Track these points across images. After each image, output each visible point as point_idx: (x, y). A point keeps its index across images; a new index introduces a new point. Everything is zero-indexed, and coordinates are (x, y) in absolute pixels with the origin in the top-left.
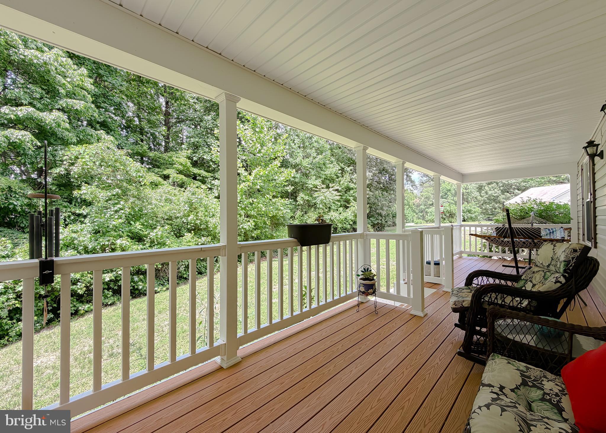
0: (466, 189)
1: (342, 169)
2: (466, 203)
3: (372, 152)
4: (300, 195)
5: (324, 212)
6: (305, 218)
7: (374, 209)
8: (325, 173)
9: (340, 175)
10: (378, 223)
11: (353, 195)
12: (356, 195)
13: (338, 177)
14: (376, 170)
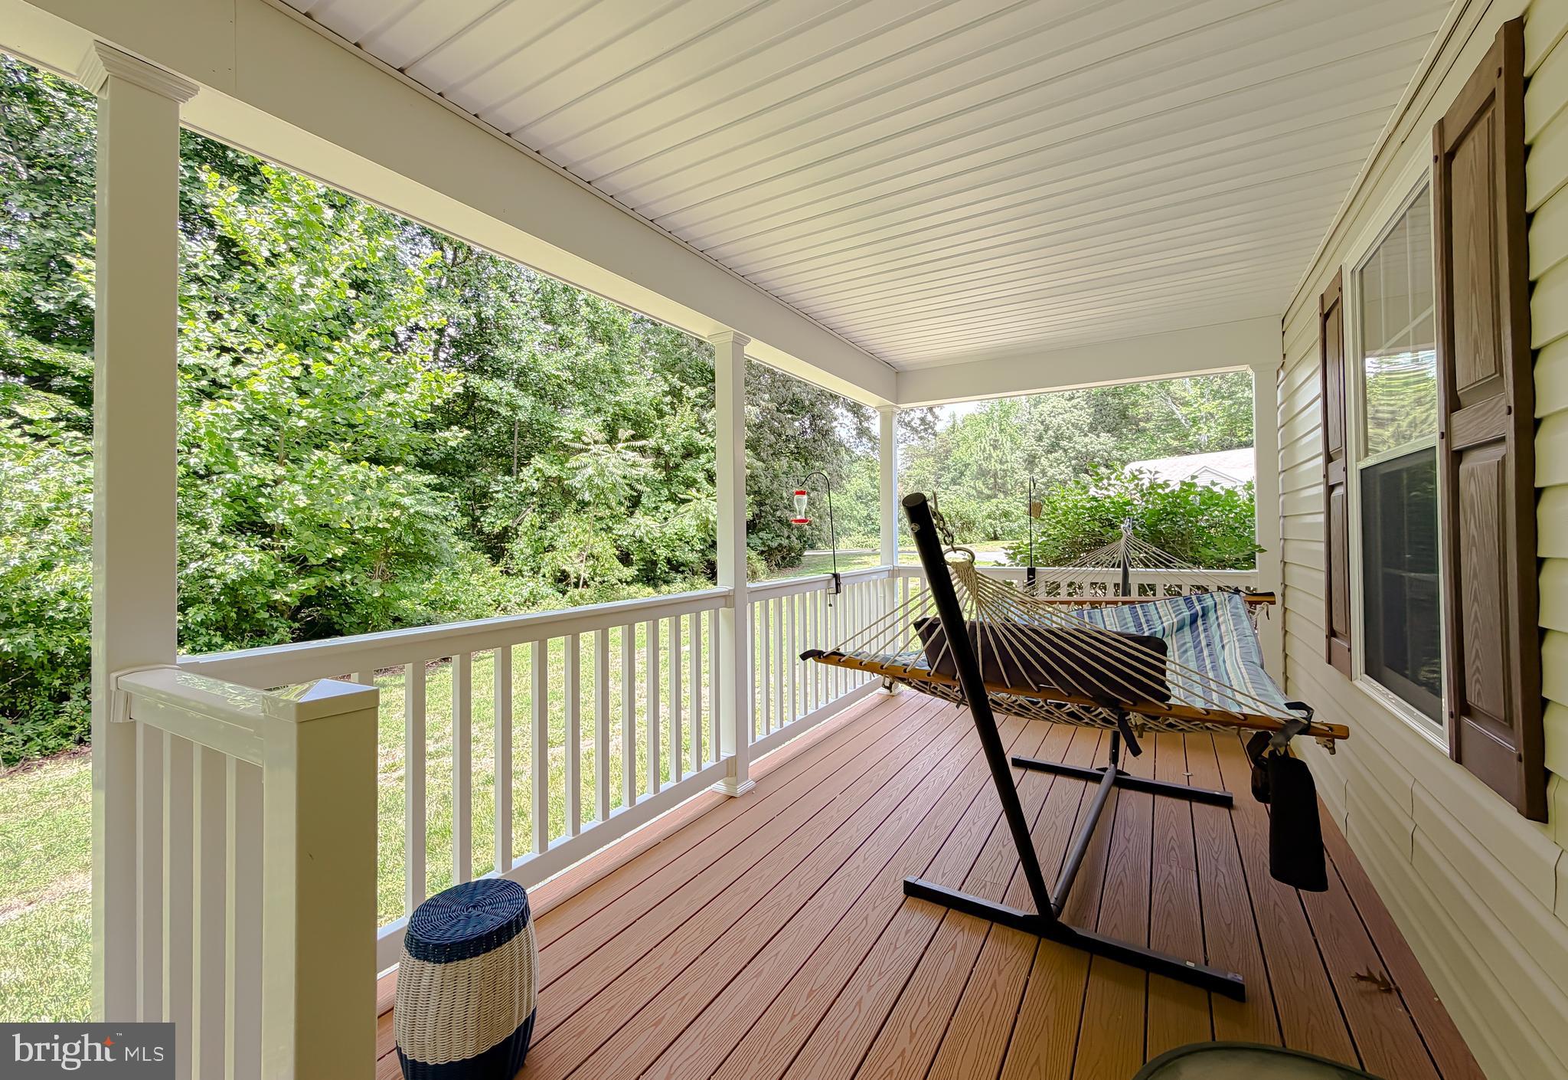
0: (1001, 463)
1: (675, 393)
2: (1003, 497)
3: (758, 351)
4: (532, 461)
5: (613, 517)
6: (549, 534)
7: (768, 508)
8: (617, 398)
9: (667, 409)
10: (780, 545)
11: (708, 466)
12: (714, 466)
13: (661, 415)
14: (772, 400)
